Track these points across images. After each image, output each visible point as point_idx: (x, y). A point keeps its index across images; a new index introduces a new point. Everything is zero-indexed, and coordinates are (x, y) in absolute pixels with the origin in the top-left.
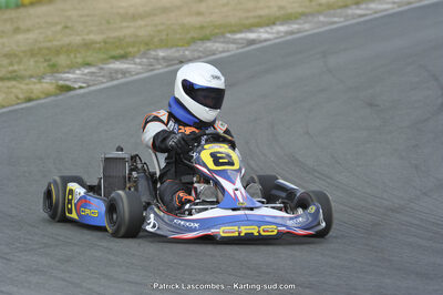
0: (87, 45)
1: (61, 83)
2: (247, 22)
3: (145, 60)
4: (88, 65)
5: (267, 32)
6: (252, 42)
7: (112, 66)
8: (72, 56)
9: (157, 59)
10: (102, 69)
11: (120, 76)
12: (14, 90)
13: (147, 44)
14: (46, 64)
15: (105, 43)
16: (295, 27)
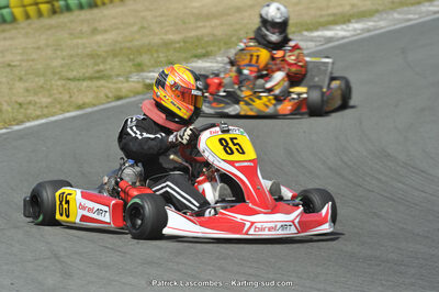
2: (322, 20)
6: (330, 40)
14: (130, 64)
15: (185, 42)
16: (371, 24)
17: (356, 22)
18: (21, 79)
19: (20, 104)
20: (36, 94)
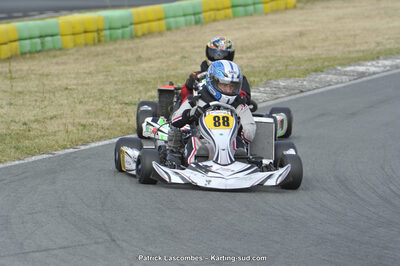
3: (268, 89)
5: (373, 65)
6: (362, 75)
9: (278, 88)
17: (385, 59)
18: (81, 102)
19: (84, 126)
20: (97, 116)
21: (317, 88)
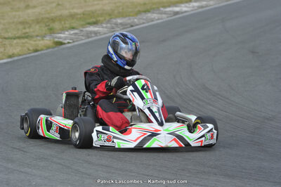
0: (72, 16)
1: (56, 40)
3: (109, 25)
4: (73, 28)
5: (186, 7)
7: (88, 29)
8: (63, 23)
9: (116, 24)
10: (82, 31)
11: (93, 35)
12: (26, 45)
13: (110, 15)
21: (144, 23)
